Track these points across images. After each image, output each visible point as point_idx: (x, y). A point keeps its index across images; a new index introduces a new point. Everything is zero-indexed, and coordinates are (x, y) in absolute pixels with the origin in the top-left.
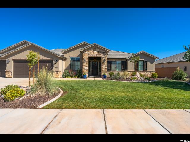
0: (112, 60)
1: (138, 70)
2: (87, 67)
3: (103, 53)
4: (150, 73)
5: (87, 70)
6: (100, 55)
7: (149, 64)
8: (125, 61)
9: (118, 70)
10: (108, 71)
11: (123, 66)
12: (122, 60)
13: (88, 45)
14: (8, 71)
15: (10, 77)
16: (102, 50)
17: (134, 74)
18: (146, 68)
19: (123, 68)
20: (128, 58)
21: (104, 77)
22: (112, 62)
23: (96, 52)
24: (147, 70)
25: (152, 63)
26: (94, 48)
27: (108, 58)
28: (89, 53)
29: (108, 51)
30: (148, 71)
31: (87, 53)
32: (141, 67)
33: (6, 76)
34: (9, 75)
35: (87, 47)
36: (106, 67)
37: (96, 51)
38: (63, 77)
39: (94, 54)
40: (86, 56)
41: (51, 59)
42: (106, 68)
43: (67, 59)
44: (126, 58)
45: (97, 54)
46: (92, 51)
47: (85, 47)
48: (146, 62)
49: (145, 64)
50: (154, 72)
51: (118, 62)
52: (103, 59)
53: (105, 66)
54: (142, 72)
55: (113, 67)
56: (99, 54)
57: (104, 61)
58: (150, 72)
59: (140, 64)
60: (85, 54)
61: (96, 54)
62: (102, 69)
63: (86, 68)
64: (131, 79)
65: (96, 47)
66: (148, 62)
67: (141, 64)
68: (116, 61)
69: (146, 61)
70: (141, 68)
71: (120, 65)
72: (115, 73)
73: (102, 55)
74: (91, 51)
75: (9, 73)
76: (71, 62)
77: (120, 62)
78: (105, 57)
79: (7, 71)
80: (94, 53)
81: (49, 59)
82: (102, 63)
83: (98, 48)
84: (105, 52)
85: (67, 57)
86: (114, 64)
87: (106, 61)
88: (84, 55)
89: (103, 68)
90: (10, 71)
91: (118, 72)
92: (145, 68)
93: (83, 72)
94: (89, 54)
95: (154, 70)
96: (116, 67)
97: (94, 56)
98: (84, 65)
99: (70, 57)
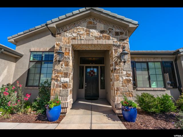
2: (66, 75)
3: (117, 34)
5: (64, 87)
6: (109, 39)
8: (172, 62)
9: (154, 85)
11: (167, 75)
19: (168, 81)
23: (95, 33)
26: (90, 23)
28: (74, 35)
29: (131, 26)
36: (128, 75)
37: (95, 28)
43: (21, 56)
45: (100, 38)
46: (85, 29)
47: (61, 17)
52: (116, 51)
53: (125, 73)
55: (141, 76)
56: (105, 37)
60: (63, 38)
63: (63, 80)
68: (147, 63)
71: (160, 71)
73: (113, 41)
74: (81, 30)
76: (33, 64)
80: (88, 34)
84: (122, 33)
85: (22, 53)
86: (142, 69)
93: (52, 92)
94: (74, 39)
96: (149, 78)
97: (90, 43)
98: (58, 72)
99: (31, 52)
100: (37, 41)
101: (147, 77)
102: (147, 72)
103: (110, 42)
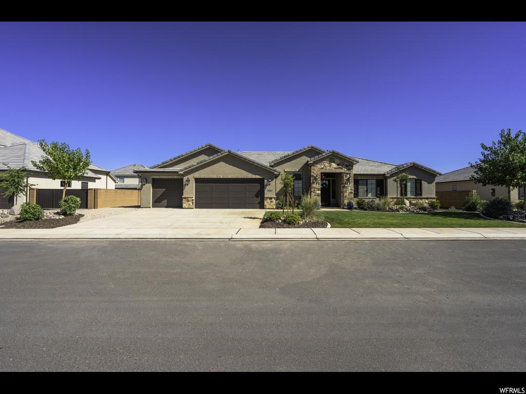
0: (359, 178)
1: (406, 195)
2: (318, 190)
3: (347, 166)
4: (427, 201)
5: (318, 196)
6: (342, 169)
7: (424, 184)
8: (383, 180)
9: (370, 195)
10: (354, 197)
11: (379, 188)
12: (379, 178)
13: (321, 154)
14: (188, 198)
15: (190, 207)
16: (345, 160)
17: (400, 202)
18: (420, 193)
19: (379, 193)
20: (389, 175)
21: (350, 206)
22: (360, 182)
23: (334, 165)
24: (421, 195)
25: (430, 182)
26: (331, 158)
27: (355, 175)
28: (322, 166)
29: (354, 162)
30: (423, 197)
31: (319, 166)
32: (411, 190)
33: (184, 205)
34: (189, 204)
35: (320, 156)
36: (351, 190)
37: (334, 162)
38: (277, 208)
39: (333, 167)
40: (316, 171)
41: (260, 177)
42: (352, 193)
43: (279, 175)
44: (384, 175)
45: (337, 168)
46: (328, 163)
48: (419, 181)
49: (418, 185)
50: (434, 198)
51: (369, 182)
52: (346, 176)
53: (350, 188)
54: (414, 198)
55: (362, 189)
56: (340, 168)
57: (348, 180)
58: (427, 198)
59: (409, 184)
60: (315, 168)
61: (335, 168)
62: (346, 194)
63: (317, 192)
64: (396, 209)
65: (334, 156)
66: (423, 182)
67: (411, 185)
68: (367, 180)
69: (421, 180)
70: (411, 192)
71: (374, 186)
72: (366, 201)
73: (344, 170)
74: (326, 164)
75: (189, 201)
77: (374, 181)
78: (350, 174)
79: (185, 198)
80: (330, 166)
81: (258, 177)
82: (346, 184)
83: (338, 158)
84: (349, 165)
86: (363, 185)
87: (352, 180)
88: (314, 170)
89: (346, 192)
90: (190, 198)
91: (371, 200)
92: (418, 192)
94: (322, 169)
95: (434, 196)
96: (367, 191)
97: (331, 171)
98: (314, 188)
99: (285, 172)
100: (289, 163)
101: (366, 189)
102: (366, 187)
103: (343, 171)
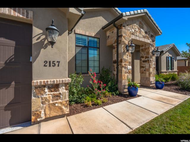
3: (152, 36)
5: (129, 73)
7: (174, 61)
23: (143, 32)
24: (173, 69)
26: (141, 23)
28: (133, 31)
37: (143, 28)
39: (142, 35)
46: (138, 27)
52: (151, 48)
53: (153, 63)
56: (147, 37)
58: (175, 72)
61: (144, 37)
62: (151, 70)
63: (129, 67)
69: (173, 58)
80: (140, 32)
82: (151, 57)
93: (123, 77)
94: (133, 34)
97: (140, 40)
99: (76, 34)
103: (149, 41)
